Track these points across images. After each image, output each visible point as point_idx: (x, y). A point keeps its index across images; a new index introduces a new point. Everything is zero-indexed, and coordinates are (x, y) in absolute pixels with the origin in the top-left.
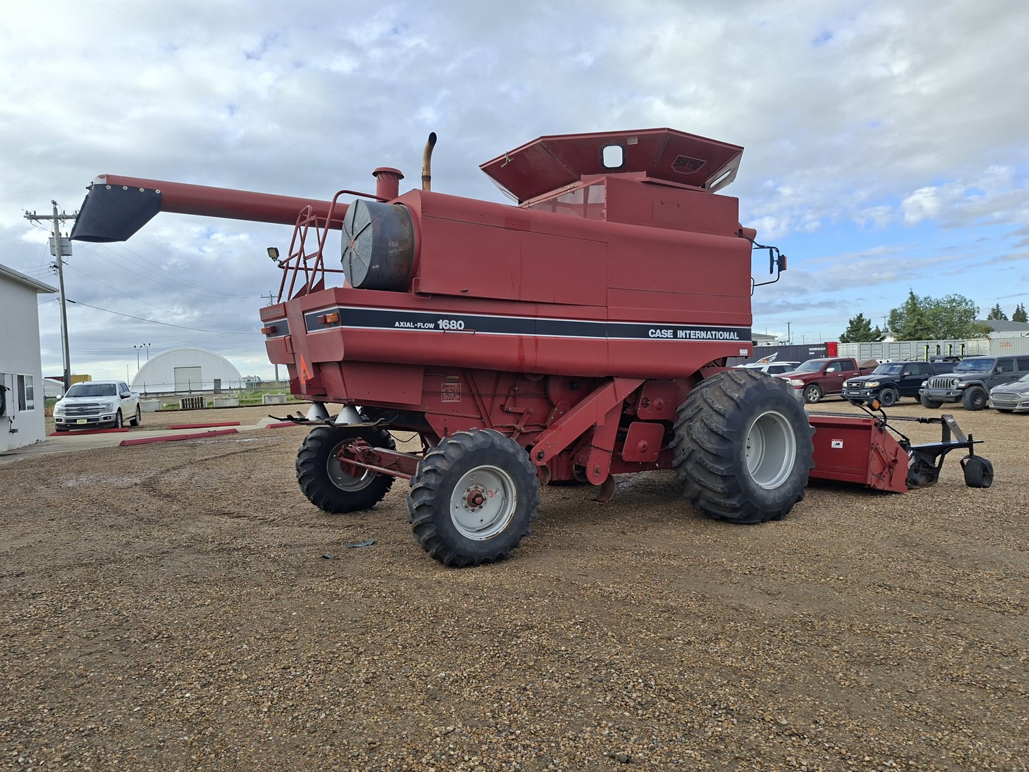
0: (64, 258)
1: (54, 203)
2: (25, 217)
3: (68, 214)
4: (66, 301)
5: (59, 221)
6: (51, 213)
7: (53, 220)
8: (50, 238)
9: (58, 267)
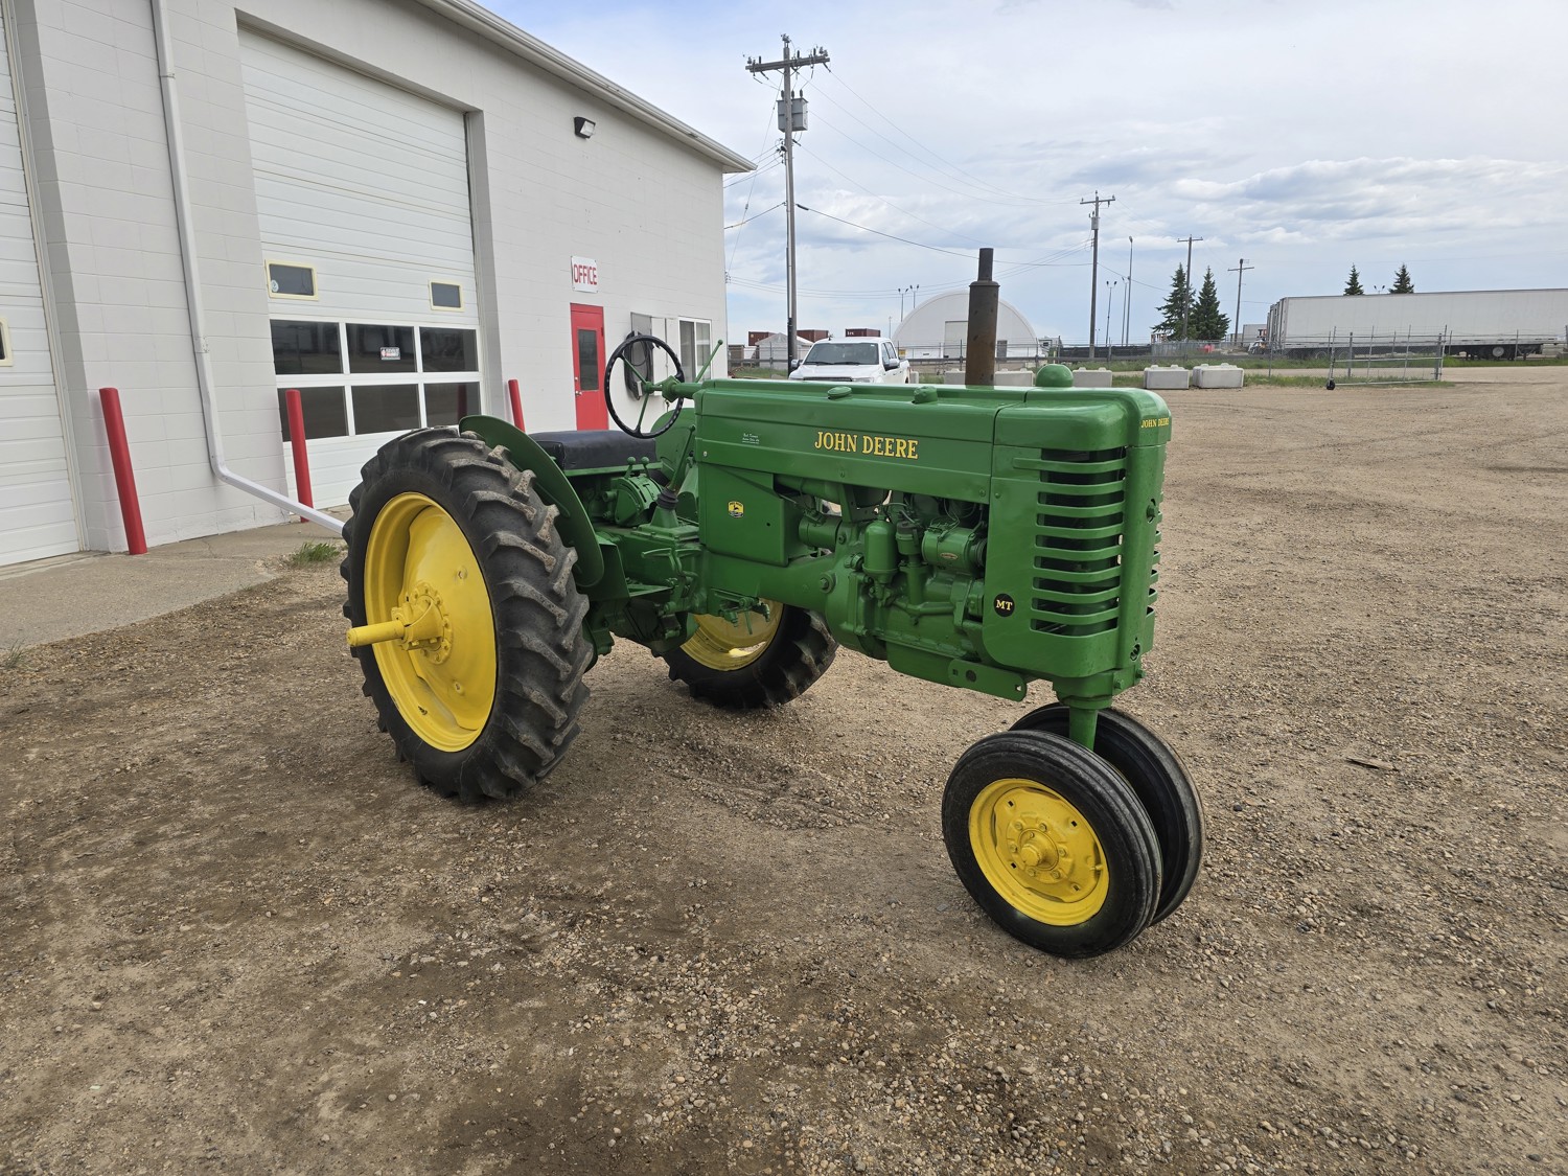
0: (795, 135)
1: (786, 40)
2: (747, 68)
3: (802, 56)
4: (796, 207)
5: (792, 71)
6: (782, 59)
7: (782, 70)
8: (779, 102)
9: (786, 148)
